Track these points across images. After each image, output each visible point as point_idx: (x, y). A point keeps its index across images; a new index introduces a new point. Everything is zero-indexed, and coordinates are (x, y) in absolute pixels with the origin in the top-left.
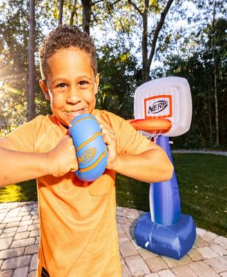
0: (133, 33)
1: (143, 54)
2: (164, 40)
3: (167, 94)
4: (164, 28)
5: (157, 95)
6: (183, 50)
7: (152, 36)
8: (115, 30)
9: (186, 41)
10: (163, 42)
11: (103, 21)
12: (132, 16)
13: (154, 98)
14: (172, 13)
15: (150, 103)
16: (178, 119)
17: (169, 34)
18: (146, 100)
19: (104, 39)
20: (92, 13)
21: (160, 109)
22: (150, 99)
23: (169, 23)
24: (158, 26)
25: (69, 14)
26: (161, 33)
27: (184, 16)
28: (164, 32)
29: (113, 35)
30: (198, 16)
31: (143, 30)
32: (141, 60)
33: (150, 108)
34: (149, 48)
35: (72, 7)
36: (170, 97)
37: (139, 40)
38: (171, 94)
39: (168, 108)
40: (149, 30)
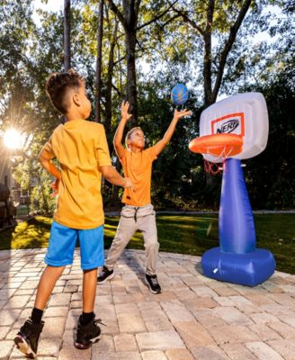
0: (191, 61)
1: (205, 86)
2: (235, 64)
3: (238, 112)
4: (236, 47)
5: (226, 115)
6: (265, 77)
7: (217, 60)
8: (166, 60)
9: (269, 63)
10: (233, 68)
11: (150, 50)
12: (189, 38)
13: (223, 118)
14: (247, 26)
15: (218, 125)
16: (251, 137)
17: (242, 55)
18: (213, 123)
19: (151, 74)
20: (137, 41)
21: (230, 130)
22: (218, 120)
23: (243, 40)
24: (227, 45)
25: (108, 46)
26: (231, 55)
27: (264, 27)
28: (235, 52)
29: (163, 67)
30: (286, 23)
31: (204, 54)
32: (203, 94)
33: (218, 130)
34: (214, 78)
35: (112, 37)
36: (241, 115)
37: (199, 68)
38: (243, 111)
39: (239, 127)
40: (214, 53)
